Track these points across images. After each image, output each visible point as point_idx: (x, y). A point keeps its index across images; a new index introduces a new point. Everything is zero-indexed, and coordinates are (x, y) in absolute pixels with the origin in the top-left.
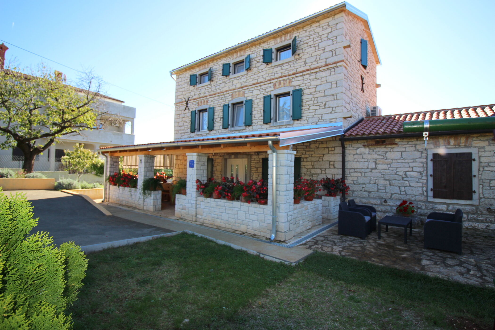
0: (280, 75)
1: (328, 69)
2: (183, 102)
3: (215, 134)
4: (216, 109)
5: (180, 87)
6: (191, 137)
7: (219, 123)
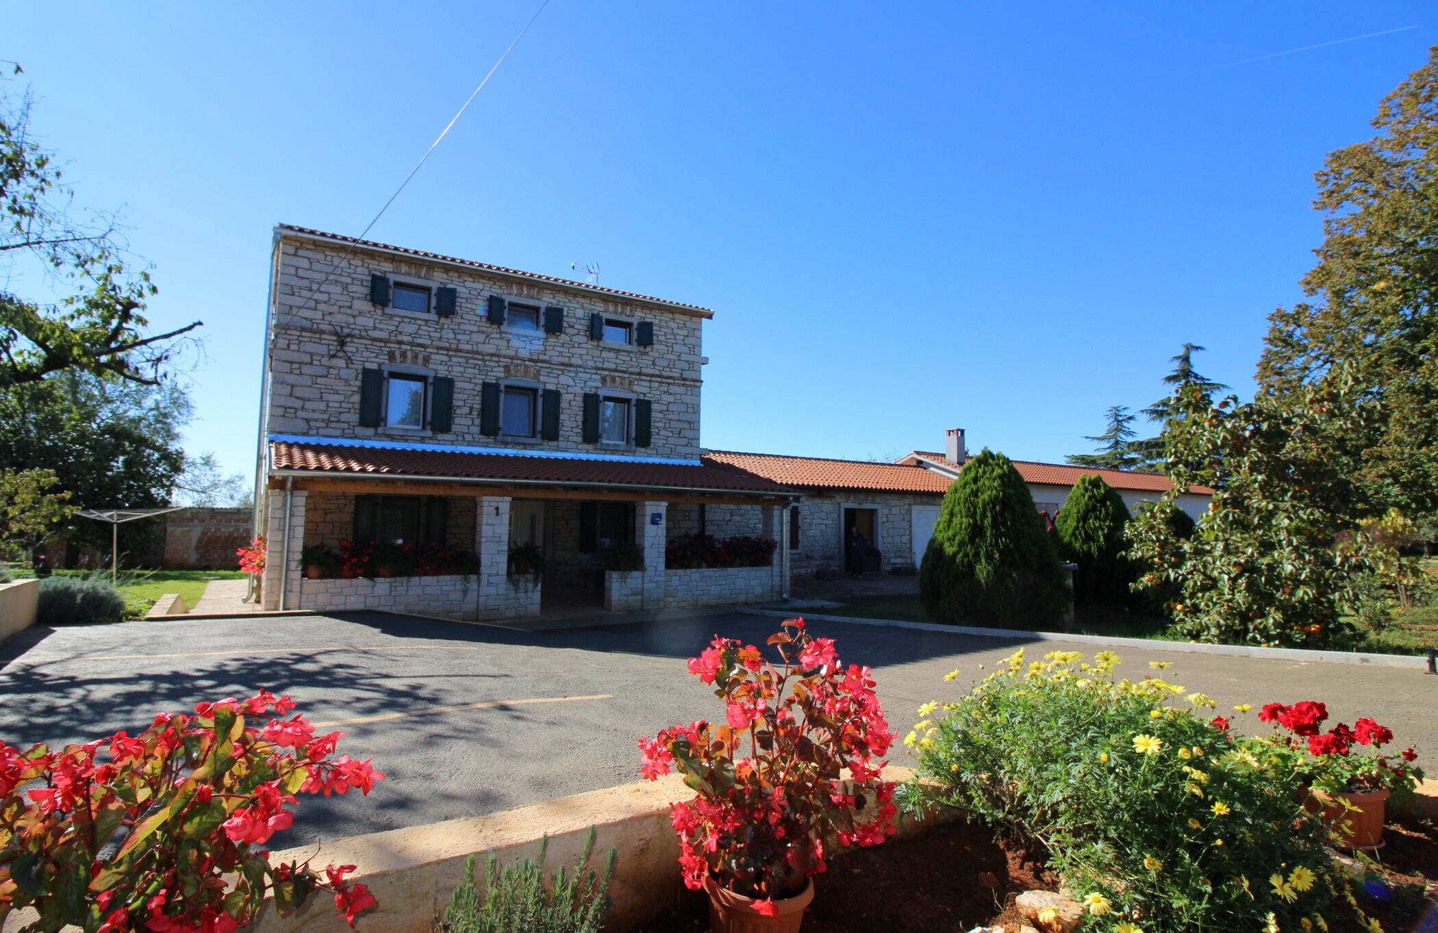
0: (614, 366)
2: (322, 332)
3: (452, 443)
4: (458, 385)
5: (306, 283)
6: (356, 437)
7: (465, 418)
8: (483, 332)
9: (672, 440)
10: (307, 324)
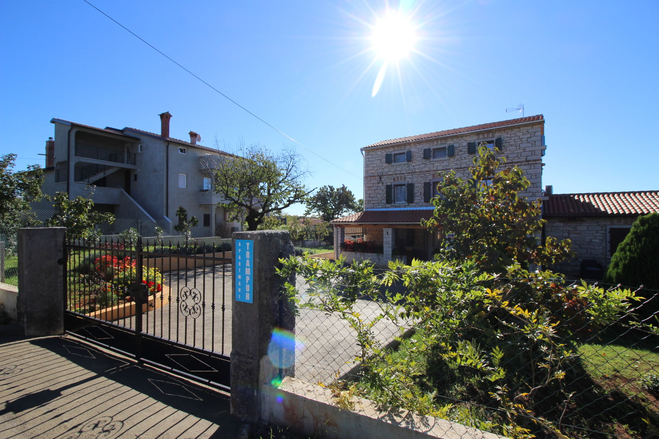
1: (528, 164)
2: (375, 176)
3: (415, 206)
4: (416, 185)
5: (371, 162)
6: (386, 208)
7: (419, 197)
8: (424, 163)
10: (372, 175)
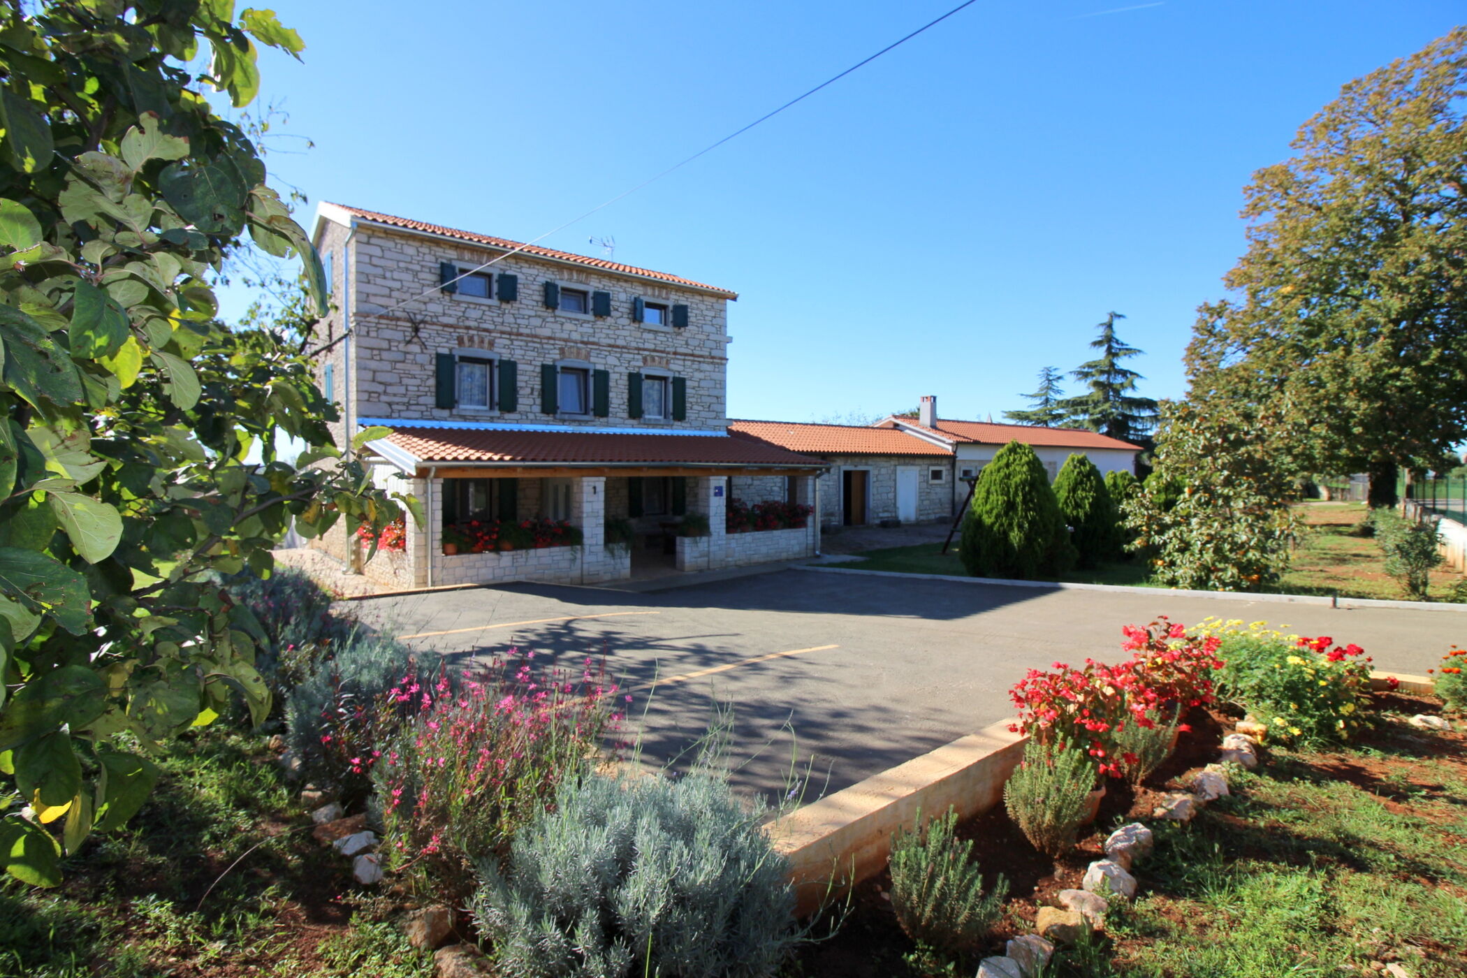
0: (652, 347)
2: (398, 319)
3: (517, 422)
4: (520, 367)
5: (380, 271)
6: (434, 419)
7: (528, 399)
8: (540, 316)
9: (703, 414)
10: (383, 312)
